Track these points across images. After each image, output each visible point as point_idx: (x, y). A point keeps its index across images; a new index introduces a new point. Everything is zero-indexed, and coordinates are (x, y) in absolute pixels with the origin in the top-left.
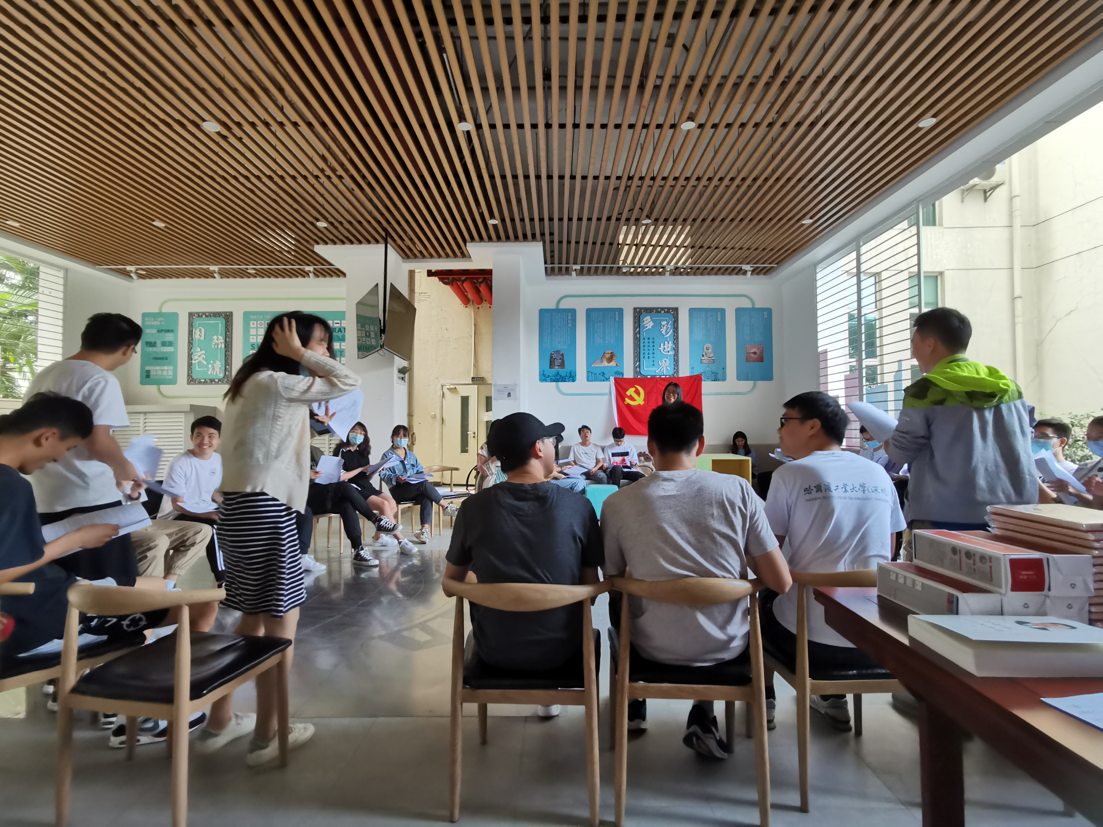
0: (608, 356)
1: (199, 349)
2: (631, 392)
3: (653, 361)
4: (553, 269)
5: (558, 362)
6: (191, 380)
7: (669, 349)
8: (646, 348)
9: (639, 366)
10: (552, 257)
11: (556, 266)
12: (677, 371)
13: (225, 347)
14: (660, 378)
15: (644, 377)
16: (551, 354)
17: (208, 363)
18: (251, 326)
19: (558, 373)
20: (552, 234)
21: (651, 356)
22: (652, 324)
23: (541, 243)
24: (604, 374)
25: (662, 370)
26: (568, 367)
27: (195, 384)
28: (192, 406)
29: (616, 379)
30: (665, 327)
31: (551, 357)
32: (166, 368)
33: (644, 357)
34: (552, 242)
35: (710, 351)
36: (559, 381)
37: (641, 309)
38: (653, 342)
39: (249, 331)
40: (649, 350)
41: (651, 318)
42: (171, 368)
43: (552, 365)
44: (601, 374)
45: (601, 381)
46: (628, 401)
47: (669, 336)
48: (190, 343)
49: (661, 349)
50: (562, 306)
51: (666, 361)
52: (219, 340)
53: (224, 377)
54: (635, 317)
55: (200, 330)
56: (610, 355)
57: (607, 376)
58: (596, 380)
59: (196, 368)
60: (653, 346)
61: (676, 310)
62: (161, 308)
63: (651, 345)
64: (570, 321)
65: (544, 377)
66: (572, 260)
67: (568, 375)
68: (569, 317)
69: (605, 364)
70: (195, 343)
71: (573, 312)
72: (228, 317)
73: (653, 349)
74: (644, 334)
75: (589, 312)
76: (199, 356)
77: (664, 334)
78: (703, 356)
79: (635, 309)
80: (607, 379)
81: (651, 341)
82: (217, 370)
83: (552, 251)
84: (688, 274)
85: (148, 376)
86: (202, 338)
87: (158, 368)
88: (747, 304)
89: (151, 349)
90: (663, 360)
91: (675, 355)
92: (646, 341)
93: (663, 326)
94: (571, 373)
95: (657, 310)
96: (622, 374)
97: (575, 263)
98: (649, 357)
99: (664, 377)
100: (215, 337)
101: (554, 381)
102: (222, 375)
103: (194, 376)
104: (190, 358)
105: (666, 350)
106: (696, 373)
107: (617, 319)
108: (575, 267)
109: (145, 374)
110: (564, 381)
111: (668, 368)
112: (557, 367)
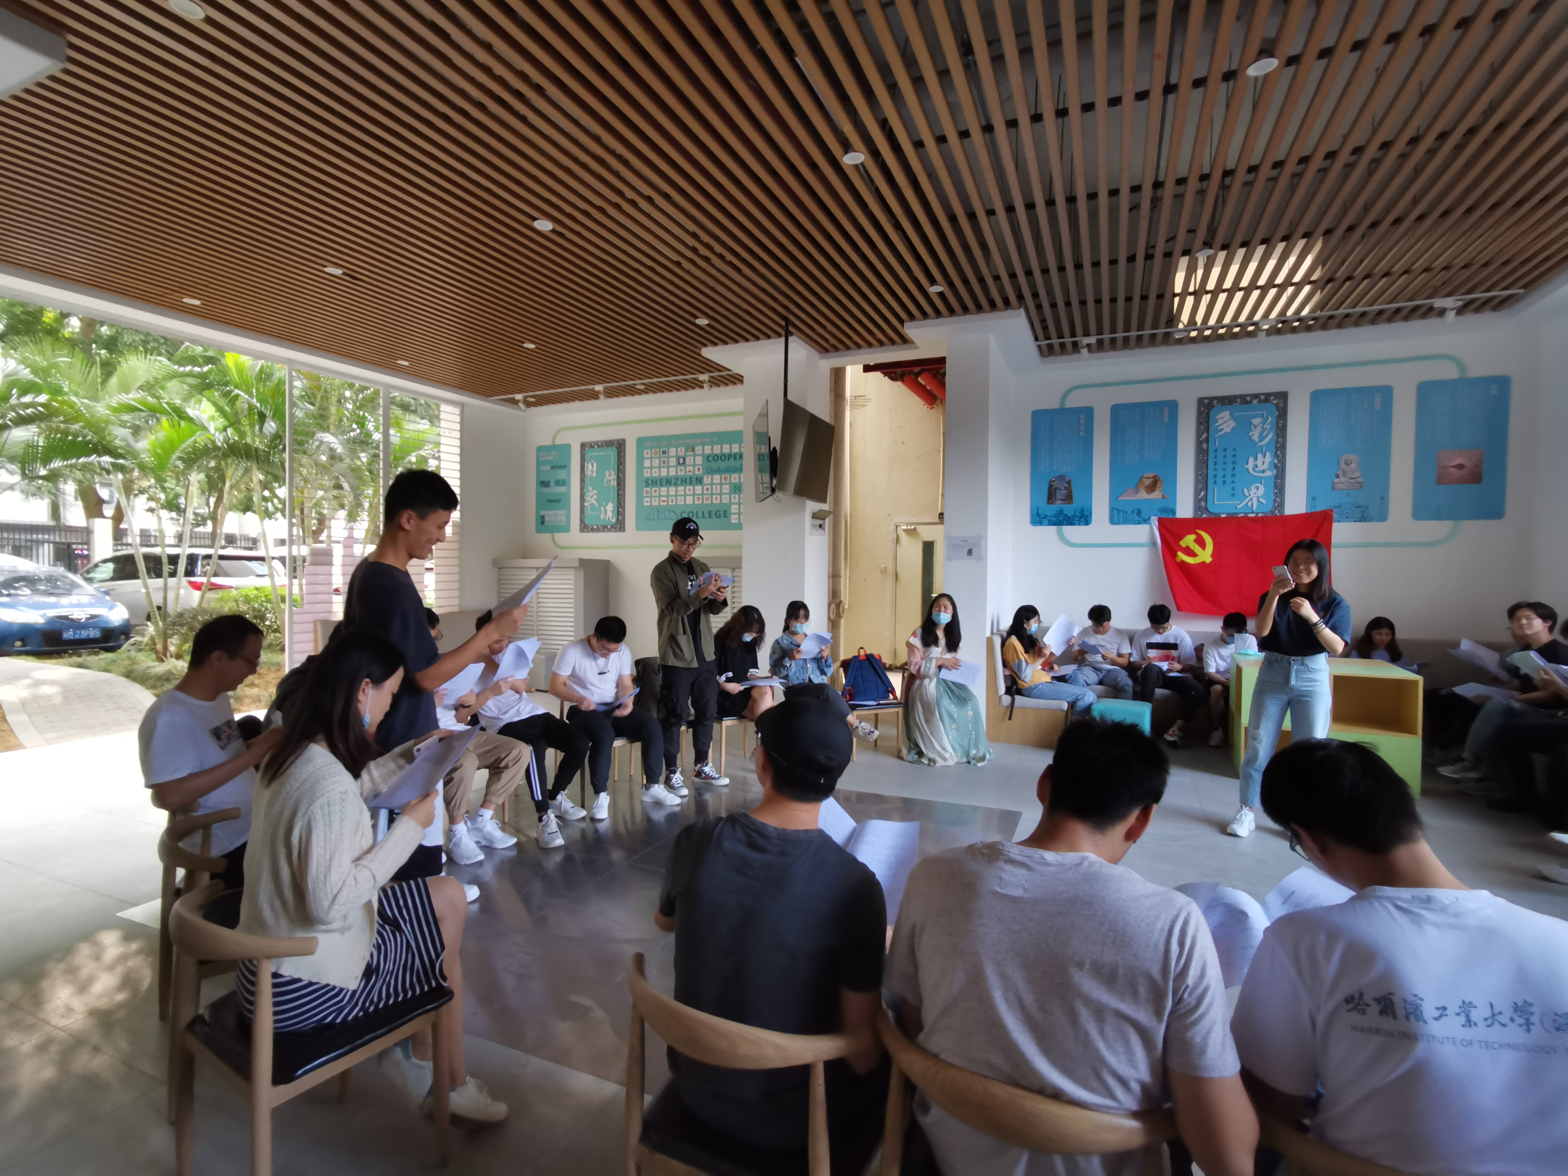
0: (1147, 482)
1: (591, 489)
2: (1189, 540)
3: (1233, 489)
4: (1050, 347)
5: (1061, 493)
6: (584, 527)
7: (1266, 466)
8: (1220, 467)
9: (1205, 498)
10: (1045, 328)
11: (1055, 341)
12: (1281, 505)
13: (618, 484)
14: (1246, 518)
15: (1213, 516)
16: (1051, 481)
17: (600, 506)
18: (645, 456)
19: (1061, 512)
20: (1035, 295)
21: (1229, 479)
22: (1232, 424)
23: (1022, 311)
24: (1139, 512)
25: (1249, 504)
26: (1078, 502)
27: (588, 531)
28: (582, 561)
29: (1161, 521)
30: (1259, 429)
31: (1051, 486)
32: (560, 512)
33: (1215, 483)
34: (1039, 307)
35: (1353, 466)
36: (1062, 524)
37: (1212, 399)
38: (1234, 456)
39: (643, 463)
40: (1224, 469)
41: (1231, 414)
42: (565, 512)
43: (1051, 497)
44: (1136, 512)
45: (1134, 523)
46: (1182, 556)
47: (1266, 444)
48: (582, 480)
49: (1250, 466)
50: (1070, 404)
51: (1258, 488)
52: (611, 477)
53: (617, 523)
54: (1199, 413)
55: (592, 465)
56: (1151, 480)
57: (1144, 515)
58: (1126, 521)
59: (588, 512)
60: (1234, 463)
61: (1283, 396)
62: (554, 440)
63: (1230, 459)
64: (1083, 428)
65: (1038, 519)
66: (1079, 329)
67: (1078, 513)
68: (1082, 422)
69: (1143, 495)
70: (587, 480)
71: (1088, 412)
72: (620, 446)
73: (1234, 469)
74: (1215, 443)
75: (1116, 410)
76: (592, 497)
77: (1257, 440)
78: (1338, 476)
79: (1201, 400)
80: (1146, 521)
81: (1229, 453)
82: (610, 514)
83: (1043, 321)
84: (1309, 329)
85: (543, 523)
86: (594, 475)
87: (552, 512)
88: (1448, 372)
89: (546, 490)
90: (1253, 487)
91: (1276, 477)
92: (1220, 454)
93: (1255, 427)
94: (1082, 510)
95: (1244, 400)
96: (1174, 512)
97: (1087, 334)
98: (1224, 482)
99: (1254, 515)
100: (607, 473)
101: (1055, 525)
102: (614, 520)
103: (587, 521)
104: (582, 500)
105: (1260, 468)
106: (1320, 507)
107: (1166, 420)
108: (1086, 341)
109: (540, 520)
110: (1071, 524)
111: (1261, 500)
112: (1059, 502)
